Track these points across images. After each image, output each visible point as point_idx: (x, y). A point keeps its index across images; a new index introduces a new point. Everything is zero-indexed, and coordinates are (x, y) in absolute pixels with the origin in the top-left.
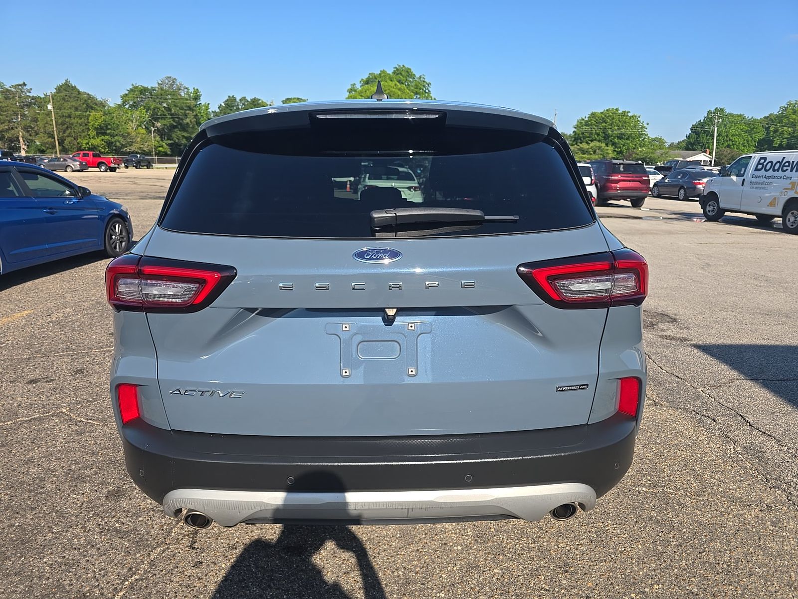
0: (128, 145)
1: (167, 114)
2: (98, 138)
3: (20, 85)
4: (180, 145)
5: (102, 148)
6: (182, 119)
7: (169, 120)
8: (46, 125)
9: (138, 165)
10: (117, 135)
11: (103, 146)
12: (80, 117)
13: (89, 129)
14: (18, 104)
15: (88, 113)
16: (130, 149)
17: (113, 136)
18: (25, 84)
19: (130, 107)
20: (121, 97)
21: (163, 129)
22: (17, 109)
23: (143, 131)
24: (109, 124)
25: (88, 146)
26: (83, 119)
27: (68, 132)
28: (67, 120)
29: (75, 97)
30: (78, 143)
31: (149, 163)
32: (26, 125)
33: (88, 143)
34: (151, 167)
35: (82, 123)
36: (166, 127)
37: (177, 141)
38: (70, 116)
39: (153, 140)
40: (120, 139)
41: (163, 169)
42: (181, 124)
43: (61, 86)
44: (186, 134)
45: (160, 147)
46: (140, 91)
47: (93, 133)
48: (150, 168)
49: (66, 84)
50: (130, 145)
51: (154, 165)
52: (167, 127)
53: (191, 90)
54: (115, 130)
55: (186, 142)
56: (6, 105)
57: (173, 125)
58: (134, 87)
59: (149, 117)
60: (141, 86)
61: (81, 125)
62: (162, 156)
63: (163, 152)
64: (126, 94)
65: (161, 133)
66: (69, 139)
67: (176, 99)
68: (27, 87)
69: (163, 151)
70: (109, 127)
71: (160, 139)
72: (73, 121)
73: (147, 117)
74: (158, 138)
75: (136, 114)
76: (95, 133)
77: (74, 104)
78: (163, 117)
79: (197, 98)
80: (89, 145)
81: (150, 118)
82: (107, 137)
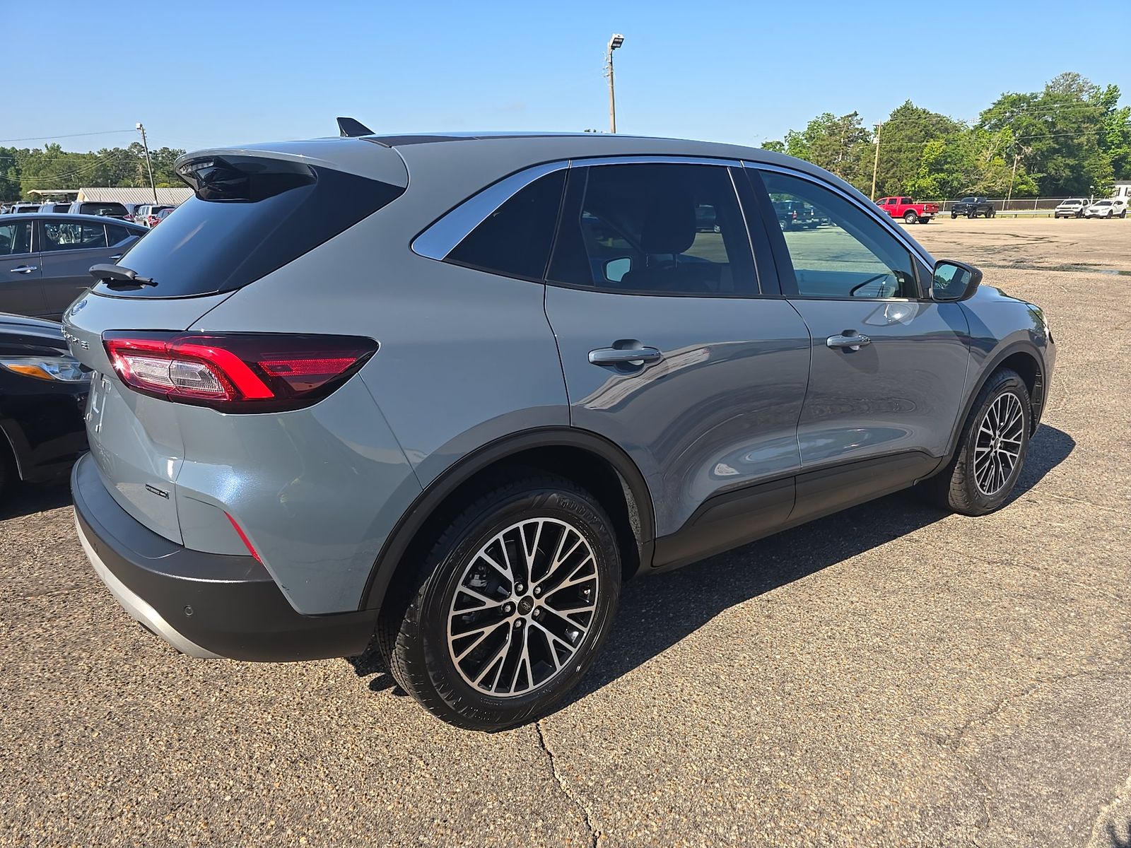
0: (970, 184)
1: (1047, 133)
2: (929, 177)
3: (850, 116)
4: (1059, 180)
5: (931, 191)
6: (1072, 139)
7: (1047, 142)
8: (868, 164)
9: (972, 213)
10: (957, 171)
11: (933, 187)
12: (911, 150)
13: (920, 166)
14: (842, 141)
15: (925, 143)
16: (971, 190)
17: (950, 172)
18: (856, 114)
19: (990, 128)
20: (981, 115)
21: (1034, 158)
22: (838, 147)
23: (1002, 162)
24: (950, 156)
25: (913, 188)
26: (915, 152)
27: (892, 172)
28: (894, 155)
29: (913, 122)
30: (902, 186)
31: (991, 209)
32: (844, 167)
33: (914, 185)
34: (992, 216)
35: (913, 158)
36: (1039, 153)
37: (1053, 172)
38: (899, 150)
39: (1013, 175)
40: (961, 176)
41: (1011, 217)
42: (1068, 147)
43: (898, 111)
44: (1071, 162)
45: (1022, 184)
46: (1011, 102)
47: (924, 170)
48: (989, 218)
49: (905, 107)
50: (973, 185)
51: (998, 212)
52: (1042, 152)
53: (1104, 89)
54: (955, 164)
55: (1070, 174)
56: (828, 143)
57: (1054, 148)
58: (1005, 98)
59: (1015, 140)
60: (1016, 94)
61: (910, 161)
62: (1024, 197)
63: (1026, 191)
64: (990, 110)
65: (1030, 163)
66: (891, 181)
67: (1068, 108)
68: (858, 117)
69: (1026, 189)
70: (949, 160)
71: (1024, 173)
72: (902, 156)
73: (1013, 140)
74: (1022, 171)
75: (997, 137)
76: (927, 170)
77: (908, 133)
78: (1039, 137)
79: (1111, 98)
80: (915, 188)
81: (1017, 142)
82: (942, 175)
